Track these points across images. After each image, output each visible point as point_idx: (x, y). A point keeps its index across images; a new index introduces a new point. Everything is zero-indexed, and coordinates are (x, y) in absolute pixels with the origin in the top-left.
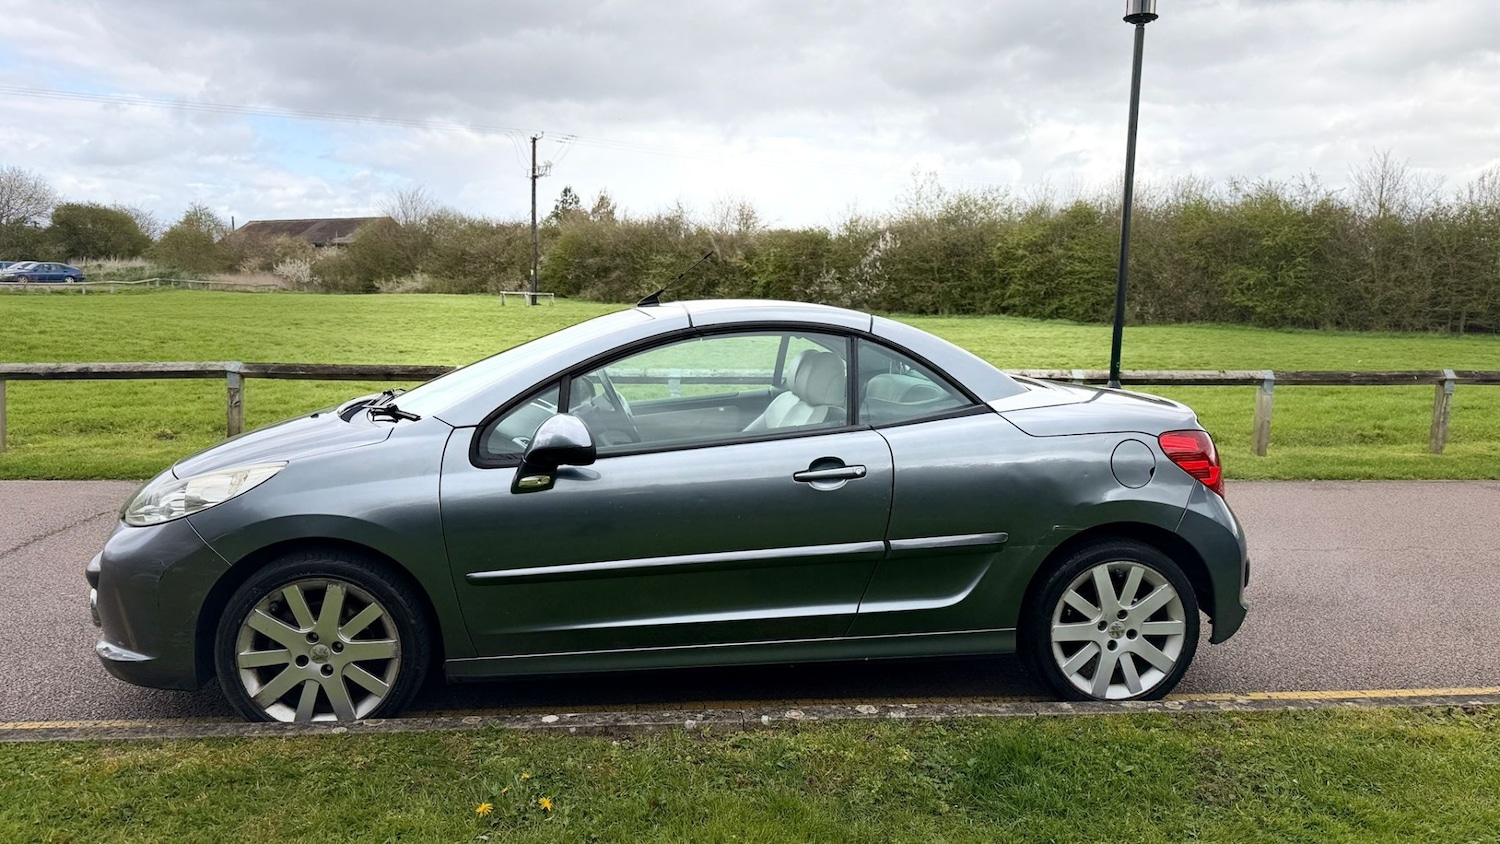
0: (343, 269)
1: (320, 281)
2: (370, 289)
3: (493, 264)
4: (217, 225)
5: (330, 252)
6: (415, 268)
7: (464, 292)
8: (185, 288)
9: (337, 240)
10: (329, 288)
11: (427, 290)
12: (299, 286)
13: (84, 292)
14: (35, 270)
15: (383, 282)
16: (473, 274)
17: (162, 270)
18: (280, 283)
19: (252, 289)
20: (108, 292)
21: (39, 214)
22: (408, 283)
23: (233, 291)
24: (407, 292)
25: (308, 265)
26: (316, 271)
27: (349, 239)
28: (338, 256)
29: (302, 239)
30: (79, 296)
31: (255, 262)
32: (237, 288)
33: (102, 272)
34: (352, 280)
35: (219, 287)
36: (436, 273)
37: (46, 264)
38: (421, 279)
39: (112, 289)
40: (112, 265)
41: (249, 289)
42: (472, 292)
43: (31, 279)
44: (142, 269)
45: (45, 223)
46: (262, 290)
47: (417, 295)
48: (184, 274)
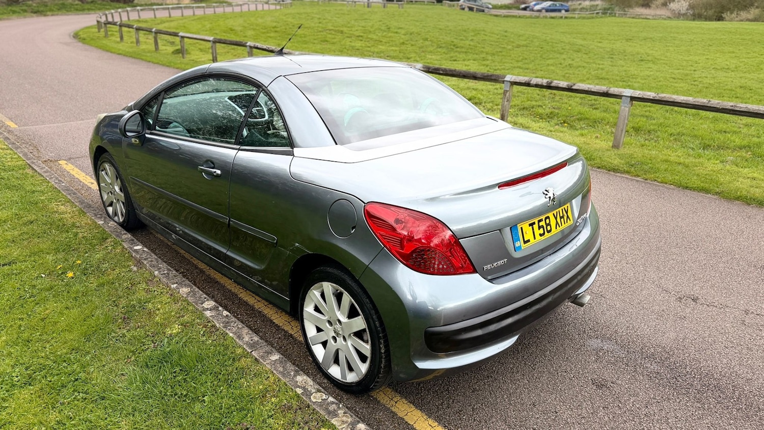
0: (707, 5)
1: (691, 13)
2: (720, 19)
6: (752, 5)
8: (615, 16)
10: (697, 17)
11: (755, 20)
12: (679, 16)
13: (563, 18)
14: (550, 6)
15: (729, 14)
17: (606, 6)
18: (668, 14)
19: (651, 17)
20: (574, 18)
22: (744, 14)
23: (639, 18)
24: (742, 21)
25: (688, 3)
26: (691, 7)
30: (561, 20)
31: (660, 1)
32: (643, 17)
33: (581, 6)
34: (711, 13)
35: (632, 16)
37: (555, 3)
38: (754, 12)
39: (576, 16)
40: (586, 3)
41: (648, 17)
43: (547, 10)
44: (597, 5)
46: (655, 17)
47: (747, 23)
48: (617, 8)
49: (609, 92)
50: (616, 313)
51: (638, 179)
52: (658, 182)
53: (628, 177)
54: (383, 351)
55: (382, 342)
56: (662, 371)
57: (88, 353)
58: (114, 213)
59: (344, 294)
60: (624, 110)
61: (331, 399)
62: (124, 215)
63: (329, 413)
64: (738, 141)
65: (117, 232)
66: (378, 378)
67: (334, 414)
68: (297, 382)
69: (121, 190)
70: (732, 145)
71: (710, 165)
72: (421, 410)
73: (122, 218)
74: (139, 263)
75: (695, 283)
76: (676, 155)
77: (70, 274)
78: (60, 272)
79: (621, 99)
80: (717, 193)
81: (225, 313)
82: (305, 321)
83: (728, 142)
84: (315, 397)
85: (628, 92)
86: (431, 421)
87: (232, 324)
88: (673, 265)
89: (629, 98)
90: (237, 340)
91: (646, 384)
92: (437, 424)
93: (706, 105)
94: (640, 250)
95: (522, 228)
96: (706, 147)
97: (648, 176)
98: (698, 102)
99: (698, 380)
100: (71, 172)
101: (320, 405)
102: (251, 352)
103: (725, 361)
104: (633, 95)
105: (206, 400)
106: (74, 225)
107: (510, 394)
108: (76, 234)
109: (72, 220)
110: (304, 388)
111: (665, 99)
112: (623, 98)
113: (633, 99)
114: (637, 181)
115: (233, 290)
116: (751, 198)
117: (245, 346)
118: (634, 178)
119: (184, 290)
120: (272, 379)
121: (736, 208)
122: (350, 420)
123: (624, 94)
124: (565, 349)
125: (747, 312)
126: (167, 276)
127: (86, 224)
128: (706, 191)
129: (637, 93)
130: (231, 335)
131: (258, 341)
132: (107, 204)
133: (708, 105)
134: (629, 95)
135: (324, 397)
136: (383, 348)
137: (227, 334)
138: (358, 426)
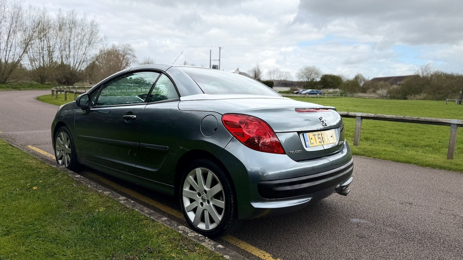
0: (397, 92)
1: (389, 96)
2: (405, 98)
3: (450, 90)
4: (364, 79)
5: (395, 86)
6: (421, 91)
7: (438, 100)
8: (347, 97)
9: (399, 83)
10: (393, 98)
11: (425, 99)
12: (383, 97)
13: (319, 97)
14: (311, 92)
15: (410, 96)
16: (442, 93)
17: (342, 92)
18: (377, 96)
19: (367, 98)
20: (325, 98)
21: (317, 77)
22: (418, 97)
23: (361, 98)
24: (417, 99)
25: (387, 91)
26: (389, 92)
27: (402, 82)
28: (397, 88)
29: (387, 83)
30: (317, 98)
31: (371, 90)
32: (363, 97)
33: (328, 92)
34: (400, 96)
35: (357, 97)
36: (429, 93)
37: (313, 90)
38: (423, 95)
39: (326, 97)
40: (331, 90)
41: (366, 98)
42: (441, 100)
43: (309, 94)
44: (337, 91)
45: (318, 80)
46: (370, 98)
47: (420, 100)
48: (348, 93)
49: (349, 114)
50: (366, 209)
51: (370, 158)
52: (382, 159)
53: (365, 157)
54: (232, 202)
55: (232, 196)
56: (396, 231)
57: (46, 221)
58: (63, 163)
59: (209, 172)
60: (358, 124)
61: (200, 235)
62: (69, 162)
63: (200, 241)
64: (423, 143)
65: (65, 170)
66: (229, 221)
67: (203, 241)
68: (179, 228)
69: (69, 147)
70: (420, 145)
71: (410, 153)
72: (255, 246)
73: (67, 165)
74: (78, 183)
75: (409, 197)
76: (390, 148)
77: (35, 188)
78: (29, 187)
79: (356, 118)
80: (415, 164)
81: (132, 202)
82: (183, 197)
83: (418, 144)
84: (190, 234)
85: (359, 114)
86: (261, 251)
87: (137, 206)
88: (396, 190)
89: (360, 118)
90: (141, 212)
91: (388, 237)
92: (265, 252)
93: (403, 118)
94: (376, 184)
95: (309, 135)
96: (406, 146)
97: (376, 156)
98: (398, 117)
99: (418, 235)
100: (35, 150)
101: (194, 237)
102: (149, 217)
103: (433, 228)
104: (362, 116)
105: (122, 238)
106: (37, 168)
107: (308, 241)
108: (38, 172)
109: (36, 166)
110: (183, 231)
111: (380, 117)
112: (357, 117)
113: (362, 118)
114: (370, 159)
115: (136, 197)
116: (435, 165)
117: (145, 215)
118: (368, 157)
119: (107, 193)
120: (163, 228)
121: (427, 170)
122: (213, 243)
123: (357, 115)
124: (338, 222)
125: (441, 209)
126: (96, 187)
127: (45, 167)
128: (409, 163)
129: (364, 115)
130: (136, 210)
131: (153, 212)
132: (58, 159)
133: (404, 119)
134: (360, 115)
135: (196, 234)
136: (232, 200)
137: (134, 210)
138: (218, 246)
